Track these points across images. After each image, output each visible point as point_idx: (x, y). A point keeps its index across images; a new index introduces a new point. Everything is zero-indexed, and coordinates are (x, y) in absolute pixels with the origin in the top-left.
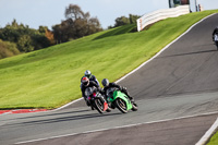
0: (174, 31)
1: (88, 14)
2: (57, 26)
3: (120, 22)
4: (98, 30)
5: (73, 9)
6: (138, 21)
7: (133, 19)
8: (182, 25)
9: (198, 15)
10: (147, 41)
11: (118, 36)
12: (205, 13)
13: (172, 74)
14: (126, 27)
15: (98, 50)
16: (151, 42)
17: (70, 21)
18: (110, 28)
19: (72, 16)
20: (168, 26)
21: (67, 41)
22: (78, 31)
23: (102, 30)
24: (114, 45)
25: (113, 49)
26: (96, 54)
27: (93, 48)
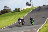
0: (28, 11)
1: (9, 8)
2: (2, 10)
3: (16, 9)
4: (11, 11)
5: (5, 7)
6: (20, 9)
7: (19, 9)
8: (30, 10)
9: (33, 8)
10: (22, 13)
11: (15, 13)
12: (35, 7)
13: (27, 21)
14: (17, 10)
15: (11, 16)
16: (23, 14)
17: (5, 9)
18: (14, 11)
19: (5, 8)
20: (26, 10)
21: (4, 14)
22: (6, 11)
23: (12, 11)
24: (15, 14)
25: (14, 15)
26: (10, 17)
27: (10, 15)
